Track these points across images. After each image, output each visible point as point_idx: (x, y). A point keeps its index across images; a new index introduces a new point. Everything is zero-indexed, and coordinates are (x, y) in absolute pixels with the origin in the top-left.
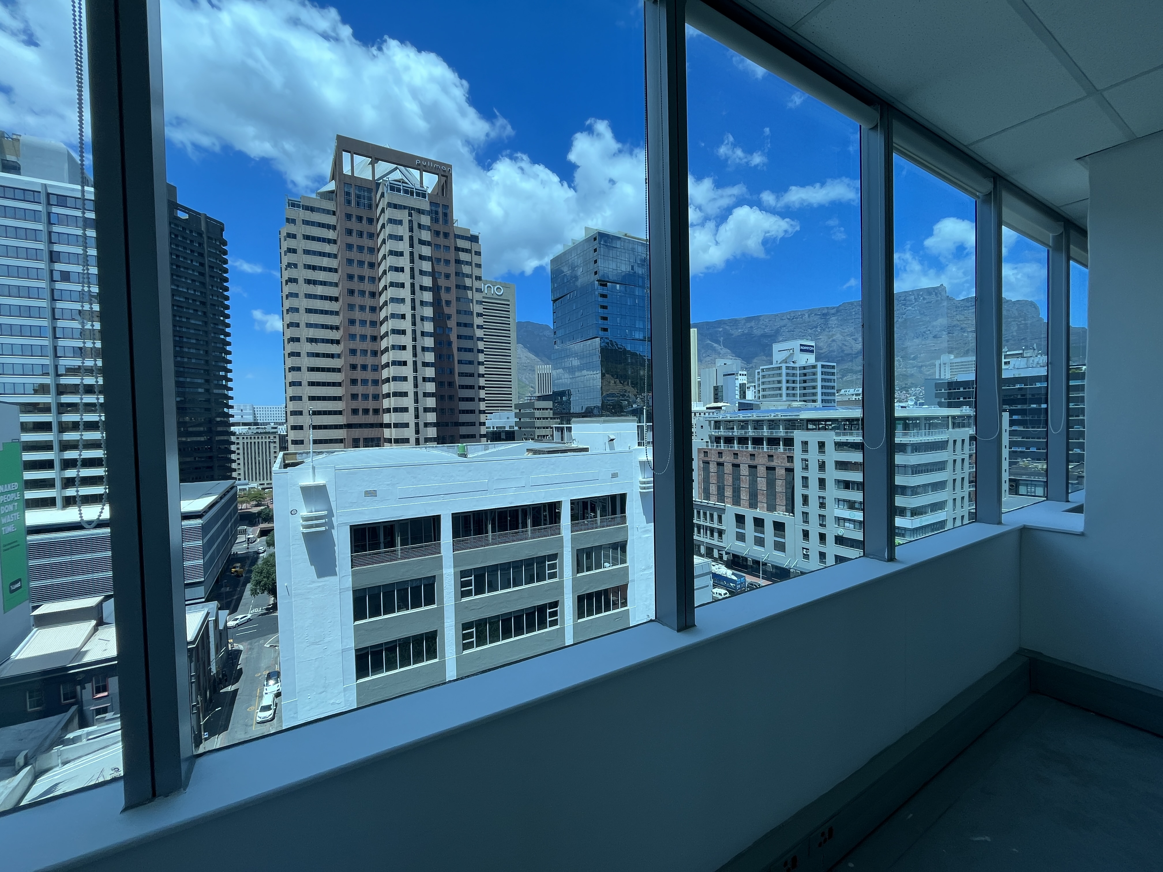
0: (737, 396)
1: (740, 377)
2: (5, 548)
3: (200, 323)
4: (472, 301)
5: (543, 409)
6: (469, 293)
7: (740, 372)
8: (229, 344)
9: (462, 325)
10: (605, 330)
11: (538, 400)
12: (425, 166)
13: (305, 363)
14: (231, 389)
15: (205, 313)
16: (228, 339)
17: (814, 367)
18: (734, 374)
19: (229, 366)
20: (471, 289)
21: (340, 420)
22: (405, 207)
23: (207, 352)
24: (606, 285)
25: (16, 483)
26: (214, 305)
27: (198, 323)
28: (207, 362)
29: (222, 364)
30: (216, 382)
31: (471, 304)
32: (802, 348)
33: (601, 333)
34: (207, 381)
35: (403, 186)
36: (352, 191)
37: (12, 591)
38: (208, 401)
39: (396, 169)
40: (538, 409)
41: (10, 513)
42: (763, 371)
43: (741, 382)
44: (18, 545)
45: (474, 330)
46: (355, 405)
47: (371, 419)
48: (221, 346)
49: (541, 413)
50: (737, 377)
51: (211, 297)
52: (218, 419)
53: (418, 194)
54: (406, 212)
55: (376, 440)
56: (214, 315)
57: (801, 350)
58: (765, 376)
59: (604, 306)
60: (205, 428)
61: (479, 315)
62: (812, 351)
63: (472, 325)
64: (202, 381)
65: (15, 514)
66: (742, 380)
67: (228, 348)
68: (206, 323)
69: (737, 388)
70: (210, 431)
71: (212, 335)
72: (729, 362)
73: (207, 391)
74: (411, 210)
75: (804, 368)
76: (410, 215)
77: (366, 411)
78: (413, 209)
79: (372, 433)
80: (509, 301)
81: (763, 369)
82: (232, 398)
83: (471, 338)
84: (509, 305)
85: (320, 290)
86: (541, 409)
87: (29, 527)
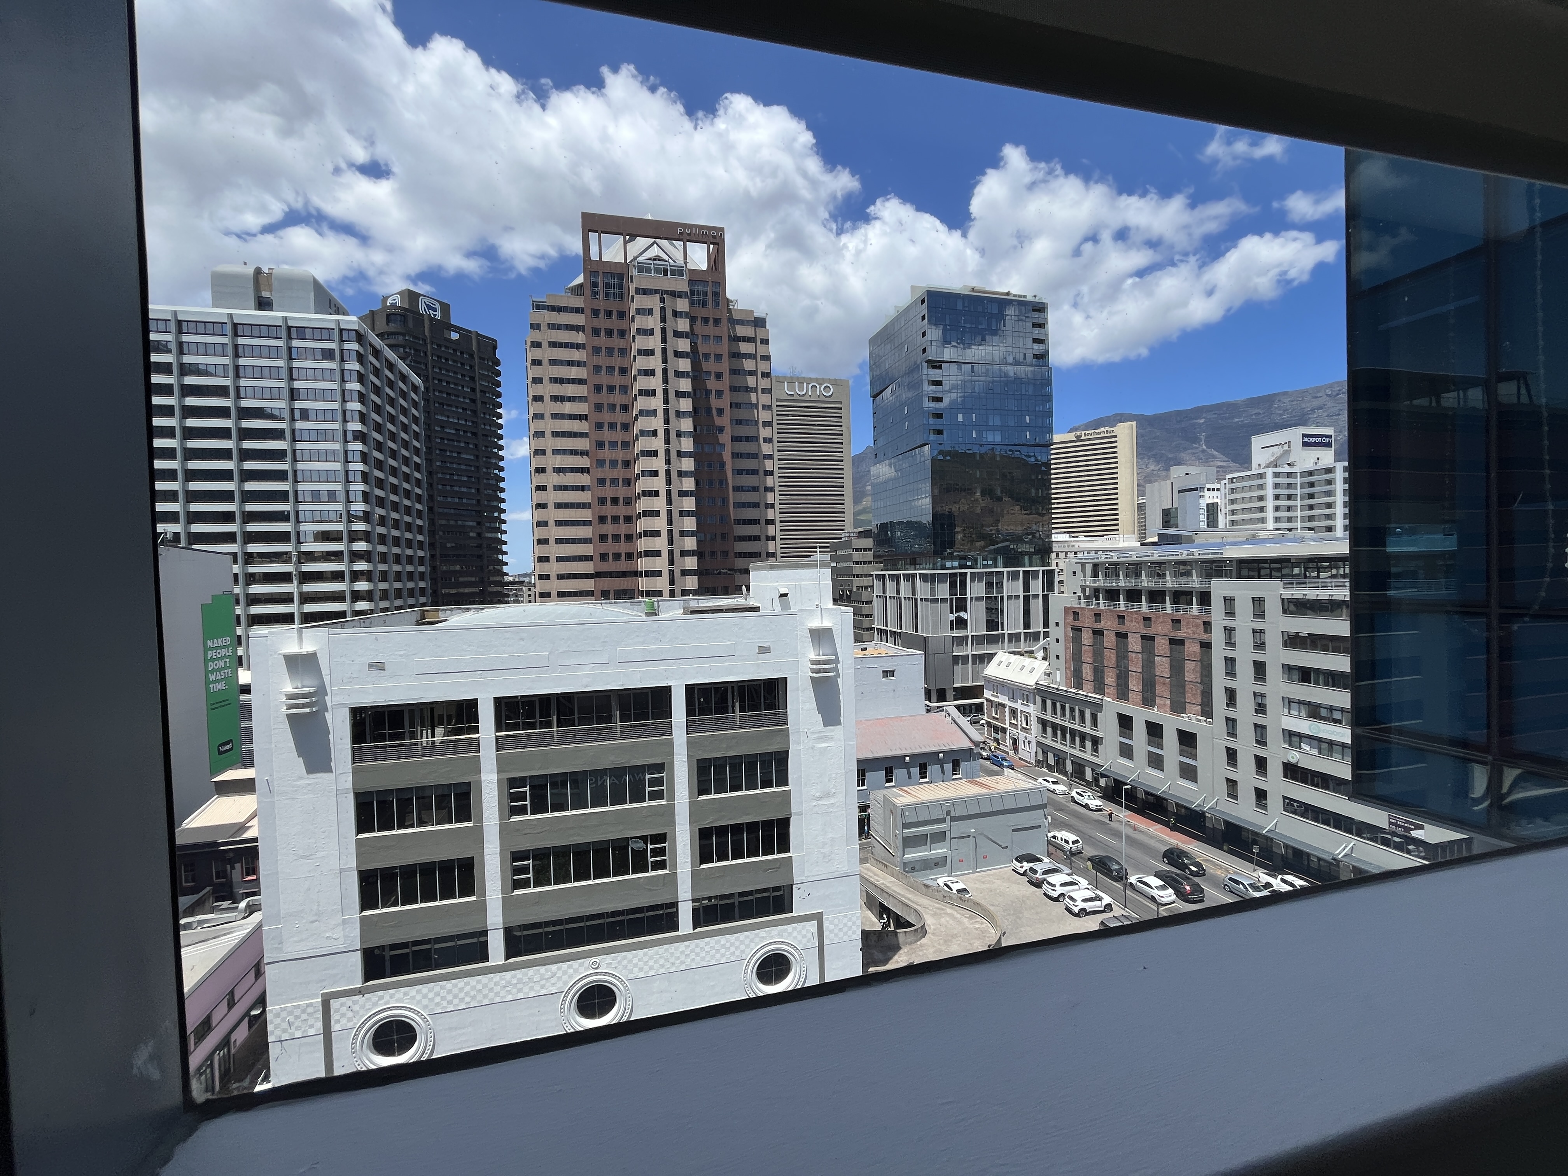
0: (1201, 524)
1: (1207, 494)
2: (213, 707)
3: (472, 457)
4: (756, 406)
5: (865, 550)
6: (753, 396)
7: (1208, 486)
8: (503, 480)
9: (744, 439)
10: (940, 432)
11: (858, 537)
12: (689, 234)
13: (552, 498)
14: (505, 532)
15: (476, 446)
16: (502, 474)
17: (1329, 470)
18: (1196, 489)
19: (503, 506)
20: (755, 390)
21: (588, 567)
22: (656, 292)
23: (478, 490)
24: (940, 367)
25: (228, 638)
26: (487, 436)
27: (469, 457)
28: (478, 501)
29: (495, 504)
30: (488, 525)
31: (755, 411)
32: (1306, 440)
33: (932, 437)
34: (479, 523)
35: (654, 264)
36: (600, 280)
37: (220, 753)
38: (480, 546)
39: (652, 244)
40: (857, 550)
41: (220, 670)
42: (1232, 482)
43: (1210, 501)
44: (230, 704)
45: (759, 445)
46: (604, 548)
47: (623, 565)
48: (494, 482)
49: (861, 556)
50: (1202, 494)
51: (483, 427)
52: (491, 568)
53: (673, 273)
54: (658, 296)
55: (629, 592)
56: (486, 447)
57: (1305, 444)
58: (1235, 489)
59: (937, 397)
60: (477, 579)
61: (768, 424)
62: (1329, 445)
63: (756, 439)
64: (475, 524)
65: (226, 671)
66: (1210, 497)
67: (502, 485)
68: (477, 457)
69: (1201, 511)
70: (482, 581)
71: (485, 470)
72: (1193, 470)
73: (479, 534)
74: (663, 294)
75: (1310, 473)
76: (662, 300)
77: (617, 556)
78: (667, 292)
79: (624, 584)
80: (840, 403)
81: (1232, 479)
82: (505, 543)
83: (755, 456)
84: (841, 409)
85: (568, 408)
86: (861, 549)
87: (242, 686)
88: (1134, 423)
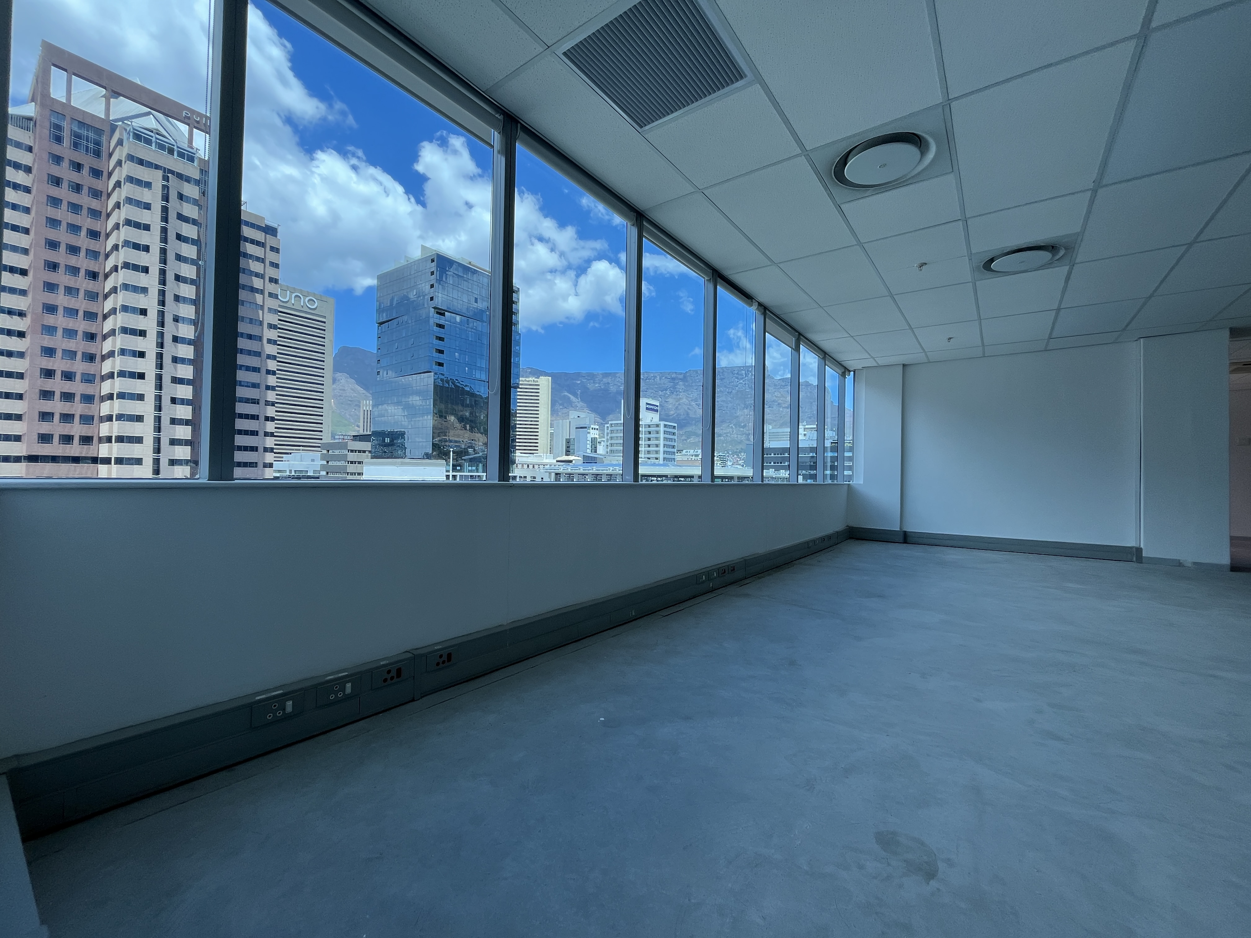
0: (588, 450)
1: (591, 431)
4: (262, 307)
5: (360, 451)
6: (259, 298)
7: (592, 426)
9: (245, 336)
10: (441, 364)
11: (353, 440)
12: (198, 122)
17: (657, 426)
18: (586, 428)
20: (262, 292)
21: (16, 449)
22: (157, 167)
24: (443, 315)
31: (260, 312)
32: (648, 406)
33: (436, 368)
35: (157, 138)
36: (65, 124)
39: (148, 114)
40: (351, 451)
43: (593, 436)
45: (262, 345)
46: (45, 428)
47: (75, 450)
49: (356, 456)
50: (589, 431)
53: (181, 155)
54: (160, 173)
57: (647, 409)
58: (613, 431)
59: (440, 337)
61: (271, 326)
62: (657, 411)
63: (260, 338)
66: (594, 434)
69: (588, 442)
72: (582, 415)
74: (167, 173)
75: (649, 426)
76: (166, 178)
77: (67, 439)
78: (172, 172)
80: (325, 317)
81: (612, 424)
84: (325, 322)
86: (356, 450)
88: (550, 378)
